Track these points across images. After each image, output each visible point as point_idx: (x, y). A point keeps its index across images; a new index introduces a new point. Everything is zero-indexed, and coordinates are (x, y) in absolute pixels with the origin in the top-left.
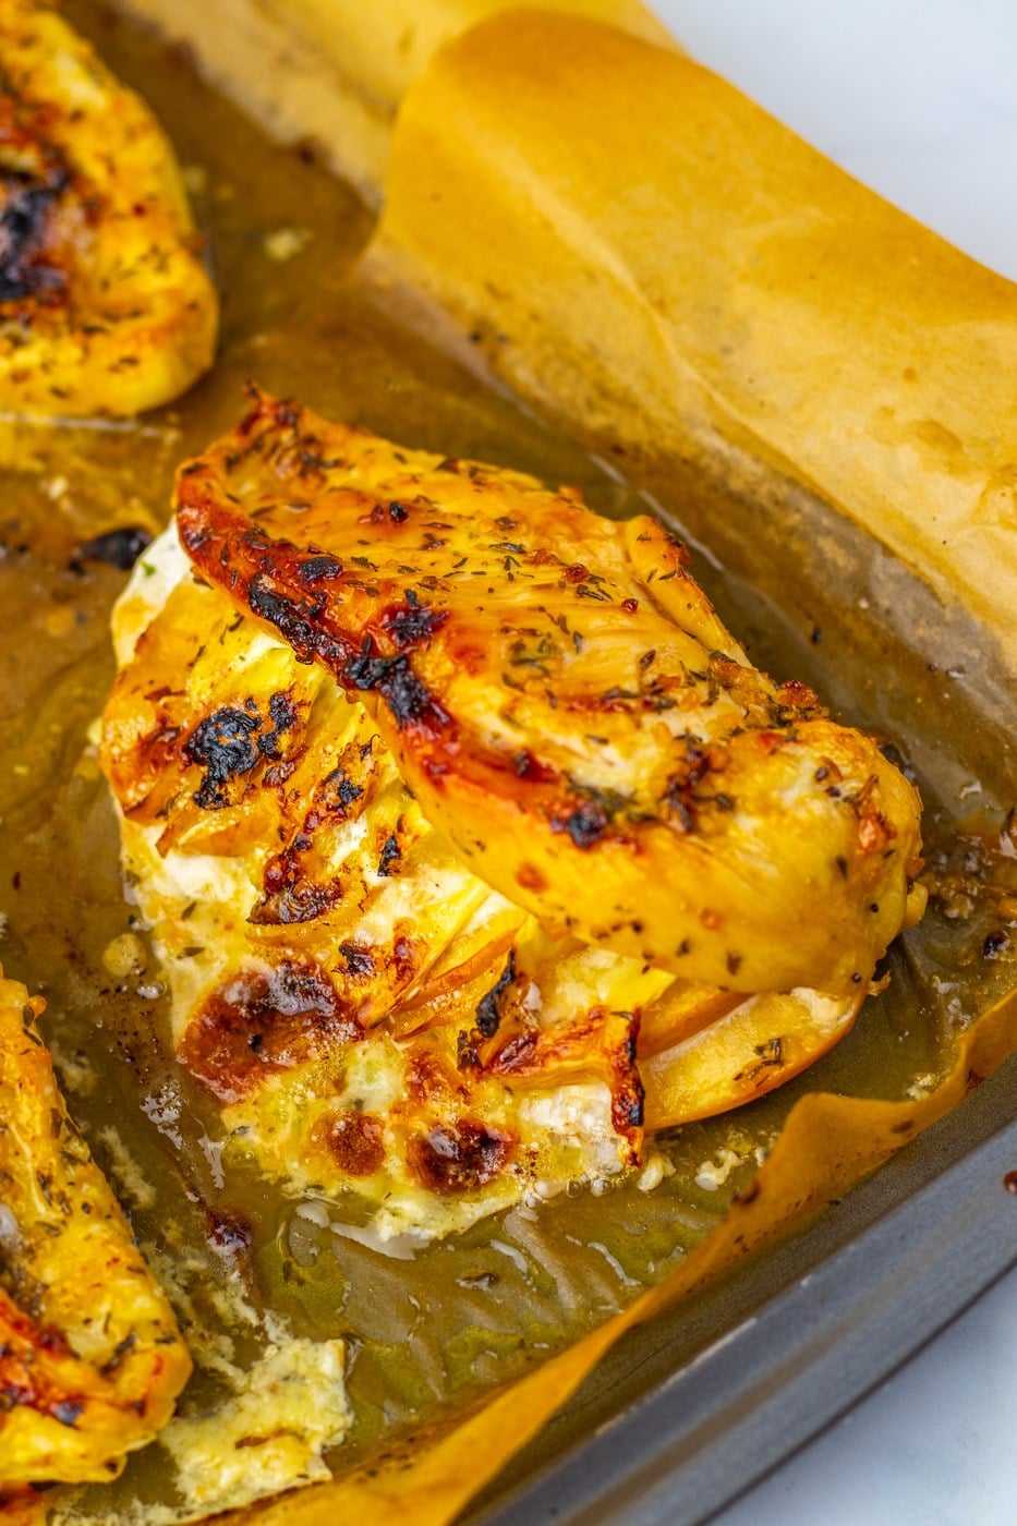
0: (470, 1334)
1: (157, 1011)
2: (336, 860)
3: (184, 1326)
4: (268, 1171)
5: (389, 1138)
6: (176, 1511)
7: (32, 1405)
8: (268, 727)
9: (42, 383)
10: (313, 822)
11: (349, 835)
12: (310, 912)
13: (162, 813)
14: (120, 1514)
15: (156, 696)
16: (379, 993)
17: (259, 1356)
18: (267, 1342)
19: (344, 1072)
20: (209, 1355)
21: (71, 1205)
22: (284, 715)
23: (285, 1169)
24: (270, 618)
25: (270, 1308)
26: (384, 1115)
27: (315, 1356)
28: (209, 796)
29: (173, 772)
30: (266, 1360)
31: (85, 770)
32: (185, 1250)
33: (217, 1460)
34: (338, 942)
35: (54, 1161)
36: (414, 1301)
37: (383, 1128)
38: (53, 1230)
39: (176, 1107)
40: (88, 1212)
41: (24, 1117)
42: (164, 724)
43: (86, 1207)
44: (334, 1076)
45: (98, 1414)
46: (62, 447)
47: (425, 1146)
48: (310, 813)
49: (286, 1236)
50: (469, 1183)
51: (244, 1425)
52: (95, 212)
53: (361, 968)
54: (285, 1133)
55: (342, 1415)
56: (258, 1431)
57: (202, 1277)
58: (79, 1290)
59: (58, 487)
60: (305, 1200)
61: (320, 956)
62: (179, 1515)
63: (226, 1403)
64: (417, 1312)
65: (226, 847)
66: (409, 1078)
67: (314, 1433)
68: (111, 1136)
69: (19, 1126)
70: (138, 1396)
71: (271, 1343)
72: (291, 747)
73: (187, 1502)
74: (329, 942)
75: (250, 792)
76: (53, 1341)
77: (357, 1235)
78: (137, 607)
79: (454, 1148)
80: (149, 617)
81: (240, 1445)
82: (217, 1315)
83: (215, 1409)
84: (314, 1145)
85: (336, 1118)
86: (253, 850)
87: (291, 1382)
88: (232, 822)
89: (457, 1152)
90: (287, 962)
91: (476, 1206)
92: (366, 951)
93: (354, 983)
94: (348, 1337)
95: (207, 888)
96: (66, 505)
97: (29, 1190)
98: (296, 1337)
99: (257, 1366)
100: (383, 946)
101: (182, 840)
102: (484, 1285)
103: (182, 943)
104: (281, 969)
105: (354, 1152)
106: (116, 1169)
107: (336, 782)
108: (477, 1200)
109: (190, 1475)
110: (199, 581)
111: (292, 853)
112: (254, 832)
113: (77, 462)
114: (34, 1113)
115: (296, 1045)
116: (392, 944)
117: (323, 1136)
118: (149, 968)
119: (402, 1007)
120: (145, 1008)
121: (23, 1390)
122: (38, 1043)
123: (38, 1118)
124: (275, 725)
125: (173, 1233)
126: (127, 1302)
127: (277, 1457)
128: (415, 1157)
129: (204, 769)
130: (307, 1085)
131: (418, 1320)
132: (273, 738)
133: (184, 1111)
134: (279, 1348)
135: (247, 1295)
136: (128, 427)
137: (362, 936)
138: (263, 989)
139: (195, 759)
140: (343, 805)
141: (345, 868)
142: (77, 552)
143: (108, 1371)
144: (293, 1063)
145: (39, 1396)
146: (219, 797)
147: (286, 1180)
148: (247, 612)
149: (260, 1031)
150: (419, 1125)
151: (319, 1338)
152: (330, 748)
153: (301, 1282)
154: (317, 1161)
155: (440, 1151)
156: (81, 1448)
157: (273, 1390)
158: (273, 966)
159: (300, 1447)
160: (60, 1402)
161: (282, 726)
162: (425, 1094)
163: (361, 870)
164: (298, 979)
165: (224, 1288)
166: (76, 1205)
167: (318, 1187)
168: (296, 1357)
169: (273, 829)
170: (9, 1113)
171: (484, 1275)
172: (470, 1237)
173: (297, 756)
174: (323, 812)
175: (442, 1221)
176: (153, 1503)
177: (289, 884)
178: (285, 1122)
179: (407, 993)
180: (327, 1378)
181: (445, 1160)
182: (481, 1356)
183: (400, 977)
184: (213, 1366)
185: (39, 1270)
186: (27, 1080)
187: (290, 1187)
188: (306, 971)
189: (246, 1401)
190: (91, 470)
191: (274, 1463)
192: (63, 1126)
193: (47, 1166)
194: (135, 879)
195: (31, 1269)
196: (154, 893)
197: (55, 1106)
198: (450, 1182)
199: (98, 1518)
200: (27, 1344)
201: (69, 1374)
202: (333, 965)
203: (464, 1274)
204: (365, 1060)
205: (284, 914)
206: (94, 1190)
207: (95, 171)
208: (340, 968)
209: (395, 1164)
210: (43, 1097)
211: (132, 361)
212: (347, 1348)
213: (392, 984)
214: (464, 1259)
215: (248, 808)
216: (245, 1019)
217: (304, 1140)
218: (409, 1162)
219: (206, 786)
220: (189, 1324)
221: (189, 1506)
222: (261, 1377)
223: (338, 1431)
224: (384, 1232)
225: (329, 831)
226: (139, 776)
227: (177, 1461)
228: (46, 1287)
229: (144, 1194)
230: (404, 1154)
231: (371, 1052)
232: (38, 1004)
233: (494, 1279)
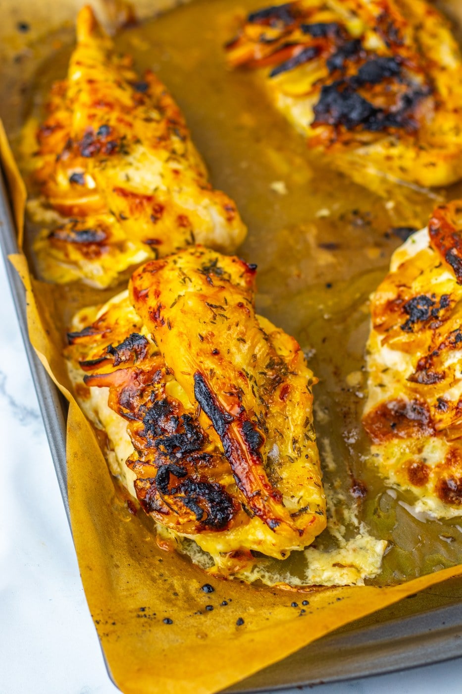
0: (436, 557)
1: (360, 403)
2: (447, 364)
3: (329, 517)
4: (382, 473)
5: (432, 475)
6: (302, 582)
7: (261, 517)
8: (438, 306)
9: (396, 163)
10: (443, 346)
11: (454, 356)
12: (431, 381)
13: (387, 330)
14: (280, 576)
15: (399, 286)
16: (446, 419)
17: (353, 537)
18: (358, 533)
19: (423, 447)
20: (335, 530)
21: (302, 453)
22: (445, 303)
23: (388, 474)
24: (451, 264)
25: (364, 521)
26: (433, 467)
27: (375, 543)
28: (407, 328)
29: (396, 315)
30: (356, 539)
31: (364, 309)
32: (339, 490)
33: (324, 568)
34: (437, 396)
35: (301, 436)
36: (420, 537)
37: (431, 471)
38: (292, 460)
39: (355, 439)
40: (307, 458)
41: (295, 417)
42: (399, 297)
43: (307, 456)
44: (419, 446)
45: (284, 529)
46: (397, 192)
47: (445, 483)
48: (443, 343)
49: (380, 498)
50: (457, 502)
51: (338, 559)
52: (439, 106)
53: (443, 407)
54: (392, 461)
55: (378, 568)
56: (343, 563)
57: (342, 502)
58: (294, 484)
59: (390, 205)
60: (392, 488)
61: (429, 400)
62: (303, 583)
63: (335, 550)
64: (420, 541)
65: (407, 349)
66: (447, 456)
67: (365, 571)
68: (326, 442)
69: (292, 419)
70: (302, 529)
71: (360, 534)
72: (443, 316)
73: (307, 580)
74: (434, 396)
75: (422, 329)
76: (277, 496)
77: (407, 507)
78: (404, 253)
79: (455, 487)
80: (407, 258)
81: (334, 565)
82: (343, 518)
83: (330, 551)
84: (403, 469)
85: (414, 462)
86: (416, 353)
87: (362, 550)
88: (412, 340)
89: (456, 489)
90: (416, 399)
91: (456, 510)
92: (447, 402)
93: (438, 413)
94: (390, 542)
95: (395, 364)
96: (391, 213)
97: (288, 443)
98: (370, 535)
99: (352, 541)
100: (454, 402)
101: (391, 341)
102: (449, 541)
103: (378, 381)
104: (412, 401)
105: (417, 477)
106: (324, 454)
107: (456, 334)
108: (458, 509)
109: (312, 570)
110: (430, 247)
111: (431, 357)
112: (419, 345)
113: (401, 198)
114: (300, 415)
115: (408, 431)
116: (457, 401)
117: (407, 467)
118: (362, 386)
119: (453, 427)
120: (356, 400)
121: (260, 510)
122: (310, 393)
123: (300, 417)
124: (440, 306)
125: (337, 483)
126: (310, 495)
127: (347, 574)
128: (439, 485)
129: (408, 317)
130: (408, 446)
131: (419, 544)
132: (438, 310)
133: (357, 441)
134: (362, 537)
135: (357, 514)
136: (424, 191)
137: (447, 396)
138: (404, 407)
139: (406, 312)
140: (456, 343)
141: (449, 368)
142: (389, 231)
143: (294, 516)
144: (405, 437)
145: (265, 514)
146: (410, 328)
147: (387, 478)
148: (444, 262)
149: (396, 422)
150: (445, 475)
151: (379, 538)
152: (458, 321)
153: (379, 517)
154: (401, 475)
155: (449, 486)
156: (274, 542)
157: (354, 550)
158: (410, 399)
159: (357, 573)
160: (271, 519)
161: (442, 307)
162: (451, 464)
163: (455, 370)
164: (418, 407)
165: (349, 509)
166: (304, 454)
167: (398, 485)
168: (368, 542)
169: (426, 346)
170: (290, 413)
171: (451, 537)
172: (450, 522)
173: (445, 320)
174: (447, 343)
175: (441, 512)
176: (295, 576)
177: (425, 368)
178: (394, 457)
179: (457, 422)
180: (377, 553)
181: (450, 490)
182: (438, 566)
183: (456, 414)
184: (335, 535)
185: (281, 472)
186: (301, 402)
187: (387, 481)
188: (422, 405)
189: (343, 551)
190: (405, 203)
191: (345, 576)
192: (309, 425)
193: (298, 436)
194: (369, 353)
195: (278, 470)
196: (374, 360)
197: (308, 417)
198: (450, 499)
199: (272, 574)
200: (267, 493)
201: (278, 510)
202: (433, 404)
203: (442, 534)
204: (433, 444)
205: (420, 379)
206: (312, 452)
207: (443, 91)
208: (435, 406)
209: (431, 485)
210: (305, 411)
211: (433, 165)
212: (388, 546)
213: (452, 416)
214: (445, 528)
215: (420, 335)
216: (392, 416)
217: (399, 466)
218: (436, 487)
219: (407, 323)
220: (332, 517)
221: (307, 581)
222: (352, 544)
223: (374, 573)
224: (418, 509)
225: (447, 351)
226: (383, 314)
227: (309, 564)
228: (282, 479)
229: (332, 466)
230: (435, 483)
231: (436, 442)
232: (315, 380)
233: (454, 540)
